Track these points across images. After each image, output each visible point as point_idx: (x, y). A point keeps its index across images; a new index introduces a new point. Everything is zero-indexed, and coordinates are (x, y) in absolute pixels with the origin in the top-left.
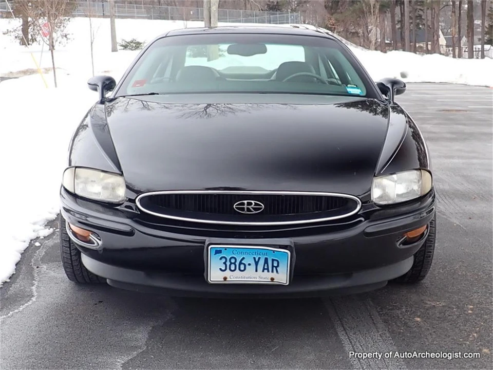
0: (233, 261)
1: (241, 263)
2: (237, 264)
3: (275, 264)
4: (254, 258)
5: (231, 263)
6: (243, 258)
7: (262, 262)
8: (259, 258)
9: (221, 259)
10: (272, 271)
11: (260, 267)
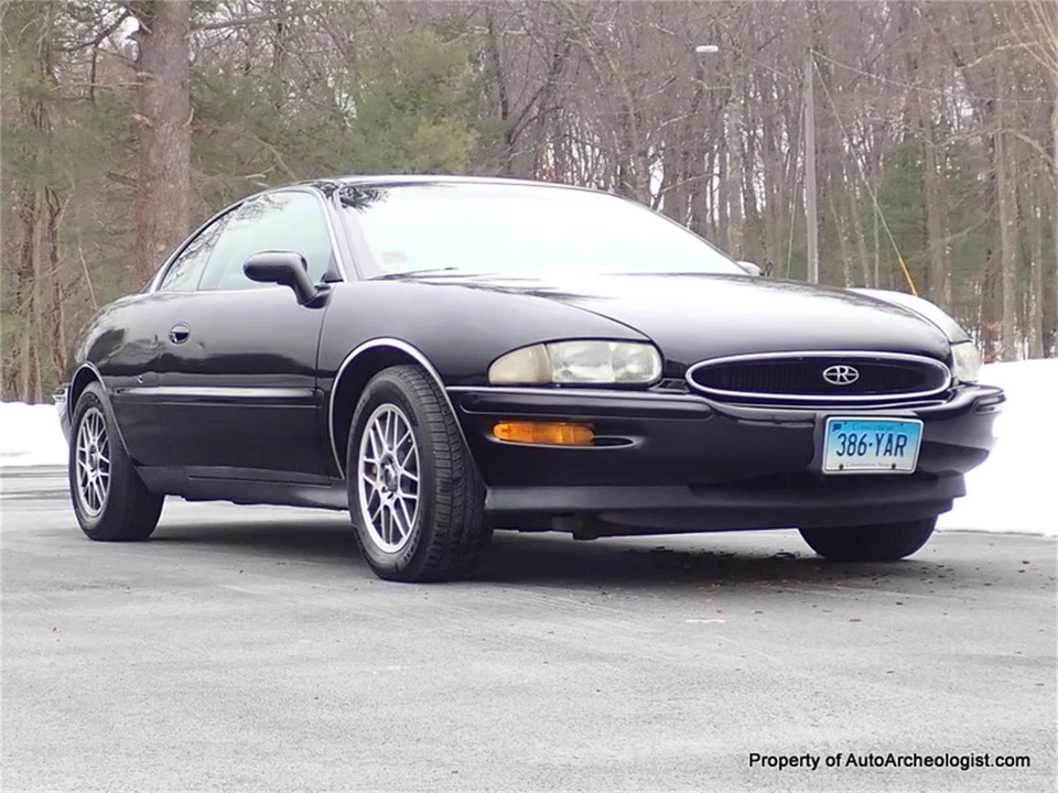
0: (853, 439)
1: (861, 443)
2: (857, 444)
3: (901, 443)
4: (877, 435)
5: (851, 443)
6: (865, 436)
7: (885, 441)
8: (883, 435)
9: (839, 437)
10: (896, 454)
11: (882, 449)
